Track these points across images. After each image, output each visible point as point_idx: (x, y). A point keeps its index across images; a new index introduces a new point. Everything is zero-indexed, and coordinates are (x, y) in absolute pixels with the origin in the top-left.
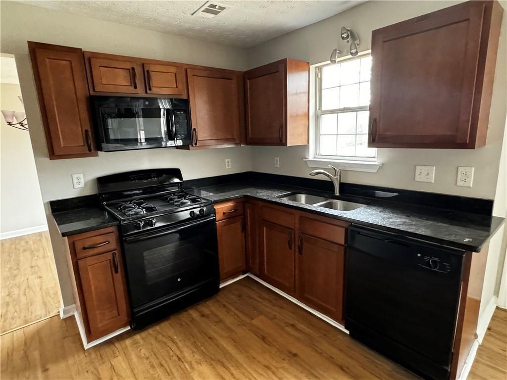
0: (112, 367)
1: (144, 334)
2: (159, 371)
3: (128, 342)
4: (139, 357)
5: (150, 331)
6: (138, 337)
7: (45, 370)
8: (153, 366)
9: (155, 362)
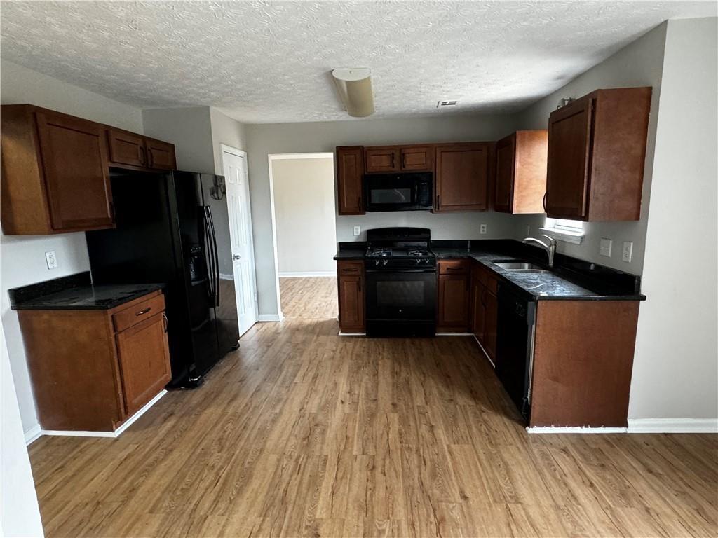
0: (346, 345)
1: (370, 339)
2: (365, 354)
3: (360, 339)
4: (361, 346)
5: (375, 339)
6: (367, 339)
7: (318, 336)
8: (363, 351)
9: (366, 350)
